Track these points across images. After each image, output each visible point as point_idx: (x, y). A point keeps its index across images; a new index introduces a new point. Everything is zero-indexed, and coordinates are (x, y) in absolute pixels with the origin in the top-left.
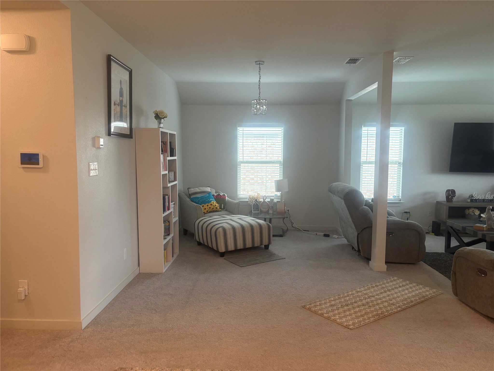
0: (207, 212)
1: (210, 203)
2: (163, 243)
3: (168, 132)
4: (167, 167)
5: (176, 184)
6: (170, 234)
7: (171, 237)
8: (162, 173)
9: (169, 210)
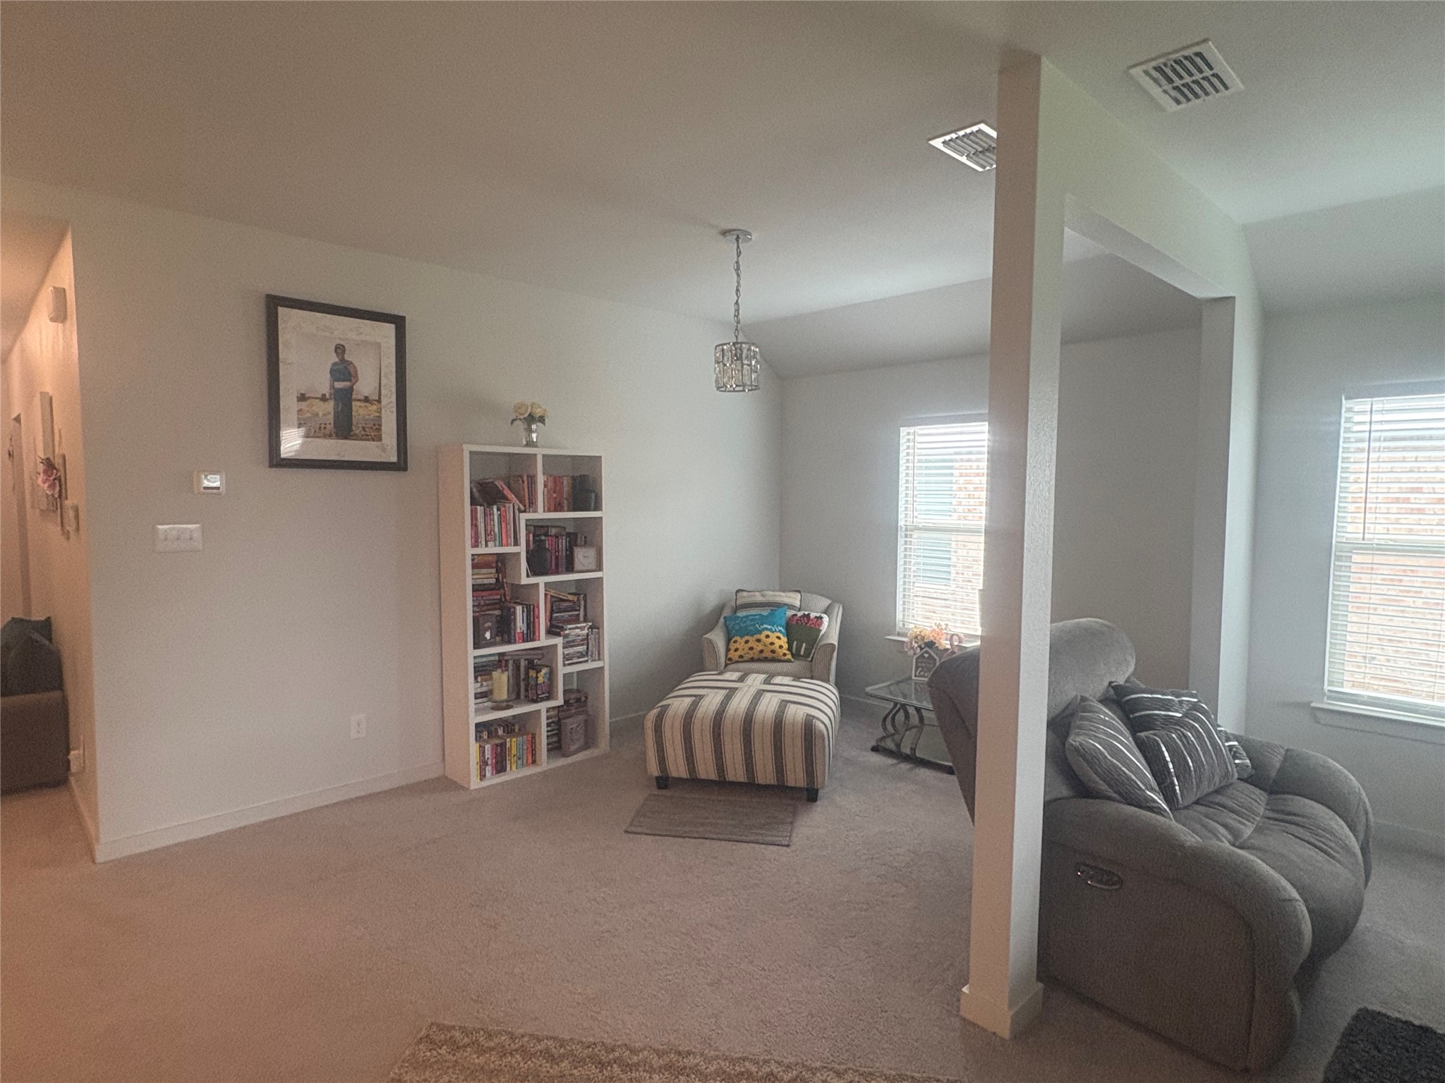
0: (741, 660)
1: (757, 636)
2: (474, 719)
3: (539, 452)
4: (520, 537)
5: (601, 579)
6: (548, 699)
7: (543, 706)
8: (470, 551)
9: (533, 640)
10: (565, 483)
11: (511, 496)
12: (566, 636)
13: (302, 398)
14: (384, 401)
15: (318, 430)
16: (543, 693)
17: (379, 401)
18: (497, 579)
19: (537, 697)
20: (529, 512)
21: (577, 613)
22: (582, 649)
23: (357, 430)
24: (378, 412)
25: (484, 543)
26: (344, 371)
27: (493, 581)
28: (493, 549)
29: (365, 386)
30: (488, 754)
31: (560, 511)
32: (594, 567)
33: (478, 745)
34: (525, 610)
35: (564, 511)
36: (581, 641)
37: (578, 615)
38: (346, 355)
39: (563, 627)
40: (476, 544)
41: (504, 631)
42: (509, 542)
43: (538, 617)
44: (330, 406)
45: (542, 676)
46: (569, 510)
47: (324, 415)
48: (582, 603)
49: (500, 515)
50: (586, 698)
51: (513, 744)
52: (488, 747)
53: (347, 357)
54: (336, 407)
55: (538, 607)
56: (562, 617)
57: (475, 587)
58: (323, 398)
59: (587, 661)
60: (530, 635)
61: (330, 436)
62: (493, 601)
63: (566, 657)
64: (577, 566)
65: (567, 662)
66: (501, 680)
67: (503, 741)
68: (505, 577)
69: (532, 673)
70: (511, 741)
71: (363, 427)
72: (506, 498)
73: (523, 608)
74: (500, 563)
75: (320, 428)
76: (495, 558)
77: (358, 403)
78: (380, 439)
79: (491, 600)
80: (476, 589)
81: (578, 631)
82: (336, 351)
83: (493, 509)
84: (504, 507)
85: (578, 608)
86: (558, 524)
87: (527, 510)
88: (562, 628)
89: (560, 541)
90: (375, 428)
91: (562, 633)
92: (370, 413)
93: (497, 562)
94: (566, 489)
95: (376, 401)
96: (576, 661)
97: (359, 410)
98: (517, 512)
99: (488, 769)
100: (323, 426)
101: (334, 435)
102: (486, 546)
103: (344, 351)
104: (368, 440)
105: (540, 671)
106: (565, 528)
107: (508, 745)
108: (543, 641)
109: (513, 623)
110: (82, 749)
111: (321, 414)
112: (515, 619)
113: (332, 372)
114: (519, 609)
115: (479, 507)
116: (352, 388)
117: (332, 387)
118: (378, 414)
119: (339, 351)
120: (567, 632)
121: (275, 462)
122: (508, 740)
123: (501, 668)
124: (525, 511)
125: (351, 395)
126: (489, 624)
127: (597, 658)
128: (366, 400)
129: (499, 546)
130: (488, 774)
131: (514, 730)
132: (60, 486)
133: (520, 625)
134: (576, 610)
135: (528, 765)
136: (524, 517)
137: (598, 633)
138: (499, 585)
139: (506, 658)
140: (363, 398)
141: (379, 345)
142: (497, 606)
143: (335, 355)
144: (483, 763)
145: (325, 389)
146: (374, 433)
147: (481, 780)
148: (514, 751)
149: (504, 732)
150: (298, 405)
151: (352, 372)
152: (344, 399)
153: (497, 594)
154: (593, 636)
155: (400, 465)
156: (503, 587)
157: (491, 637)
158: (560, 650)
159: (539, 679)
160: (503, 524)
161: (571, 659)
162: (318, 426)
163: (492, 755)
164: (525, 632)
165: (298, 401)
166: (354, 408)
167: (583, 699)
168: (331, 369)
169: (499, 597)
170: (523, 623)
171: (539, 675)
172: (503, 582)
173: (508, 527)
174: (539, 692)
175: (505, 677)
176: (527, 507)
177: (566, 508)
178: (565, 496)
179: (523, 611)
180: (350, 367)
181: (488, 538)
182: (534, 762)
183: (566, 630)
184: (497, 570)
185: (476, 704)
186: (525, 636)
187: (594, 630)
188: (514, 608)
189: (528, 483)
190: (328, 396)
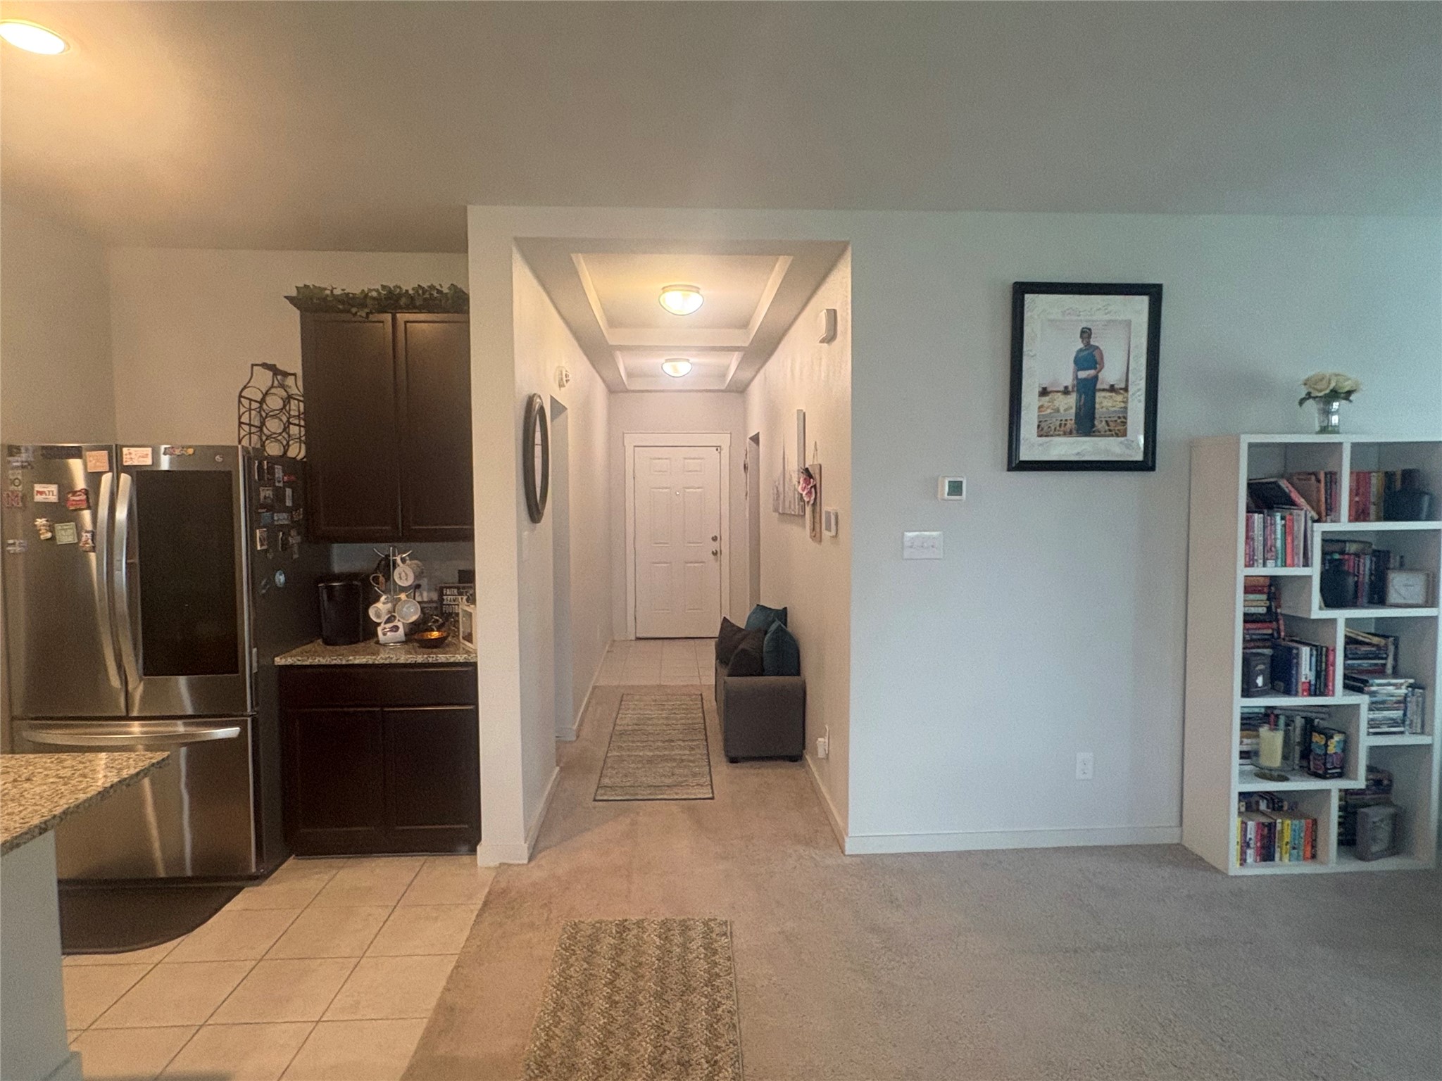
2: (1239, 786)
3: (1346, 440)
4: (1312, 555)
5: (1435, 618)
6: (1340, 775)
7: (1334, 786)
8: (1242, 572)
9: (1322, 694)
10: (1374, 481)
11: (1301, 501)
12: (1372, 694)
13: (1044, 392)
14: (1131, 389)
15: (1058, 428)
16: (1335, 768)
17: (1126, 389)
18: (1269, 608)
19: (1326, 772)
20: (1326, 522)
21: (1383, 662)
22: (1397, 714)
23: (1100, 425)
24: (1123, 402)
25: (1261, 561)
26: (1089, 359)
27: (1263, 610)
28: (1272, 570)
29: (1110, 374)
30: (1251, 834)
31: (1364, 520)
32: (1420, 600)
33: (1240, 819)
34: (1315, 653)
35: (1369, 521)
36: (1396, 703)
37: (1384, 665)
38: (1091, 340)
39: (1367, 681)
40: (1250, 563)
41: (1282, 677)
42: (1296, 561)
43: (1333, 665)
44: (1072, 400)
45: (1334, 745)
46: (1378, 519)
47: (1065, 410)
48: (1392, 648)
49: (1284, 526)
50: (1390, 781)
51: (1287, 827)
52: (1251, 825)
53: (1092, 342)
54: (1078, 401)
55: (1334, 650)
56: (1359, 665)
57: (1249, 618)
58: (1066, 392)
59: (1402, 733)
60: (1321, 686)
61: (1070, 433)
62: (1263, 637)
63: (1372, 724)
64: (1393, 597)
65: (1371, 730)
66: (1272, 742)
67: (1272, 821)
68: (1280, 607)
69: (1317, 739)
70: (1282, 823)
71: (1107, 422)
72: (1293, 503)
73: (1311, 650)
74: (1272, 588)
75: (1060, 425)
76: (1267, 582)
77: (1103, 394)
78: (1125, 434)
79: (1259, 634)
80: (1248, 618)
81: (1390, 688)
82: (1081, 337)
83: (1275, 517)
84: (1291, 514)
85: (1385, 656)
86: (1362, 539)
87: (1324, 519)
88: (1365, 682)
89: (1362, 561)
90: (1119, 421)
91: (1366, 689)
92: (1115, 403)
93: (1270, 586)
94: (1374, 490)
95: (1121, 389)
96: (1387, 730)
97: (1105, 403)
98: (1309, 522)
99: (1250, 852)
100: (1063, 422)
101: (1074, 432)
102: (1264, 565)
103: (1089, 337)
104: (1112, 436)
105: (1332, 737)
106: (1370, 544)
107: (1279, 827)
108: (1339, 697)
109: (1295, 669)
110: (827, 738)
111: (1062, 410)
112: (1298, 664)
113: (1076, 361)
114: (1305, 651)
115: (1256, 515)
116: (1096, 378)
117: (1076, 377)
118: (1123, 405)
119: (1086, 335)
120: (1374, 689)
121: (1014, 465)
122: (1279, 821)
123: (1269, 723)
124: (1318, 521)
125: (1095, 385)
126: (1261, 667)
127: (1419, 731)
128: (1112, 389)
129: (1282, 566)
130: (1250, 860)
131: (1282, 807)
132: (816, 492)
133: (1306, 670)
134: (1382, 659)
135: (1305, 859)
136: (1319, 528)
137: (1423, 696)
138: (1271, 616)
139: (1276, 712)
140: (1107, 387)
141: (1128, 323)
142: (1268, 644)
143: (1080, 340)
144: (1245, 845)
145: (1067, 379)
146: (1118, 428)
147: (1241, 864)
148: (1287, 838)
149: (1268, 807)
150: (1039, 400)
151: (1098, 358)
152: (1087, 389)
153: (1268, 628)
154: (1414, 699)
155: (1147, 464)
156: (1277, 621)
157: (1265, 684)
158: (1365, 715)
159: (1329, 748)
160: (1289, 539)
161: (1379, 727)
162: (1058, 423)
163: (1256, 837)
164: (1313, 682)
165: (1039, 396)
166: (1097, 400)
167: (1386, 782)
168: (1076, 358)
169: (1270, 631)
170: (1310, 670)
171: (1329, 743)
172: (1276, 613)
173: (1296, 543)
174: (1329, 766)
175: (1279, 737)
176: (1324, 514)
177: (1372, 516)
178: (1373, 499)
179: (1311, 655)
180: (1096, 353)
181: (1269, 555)
182: (1314, 857)
183: (1372, 685)
184: (1268, 596)
185: (1240, 765)
186: (1313, 688)
187: (1416, 690)
188: (1297, 649)
189: (1326, 483)
190: (1070, 389)
